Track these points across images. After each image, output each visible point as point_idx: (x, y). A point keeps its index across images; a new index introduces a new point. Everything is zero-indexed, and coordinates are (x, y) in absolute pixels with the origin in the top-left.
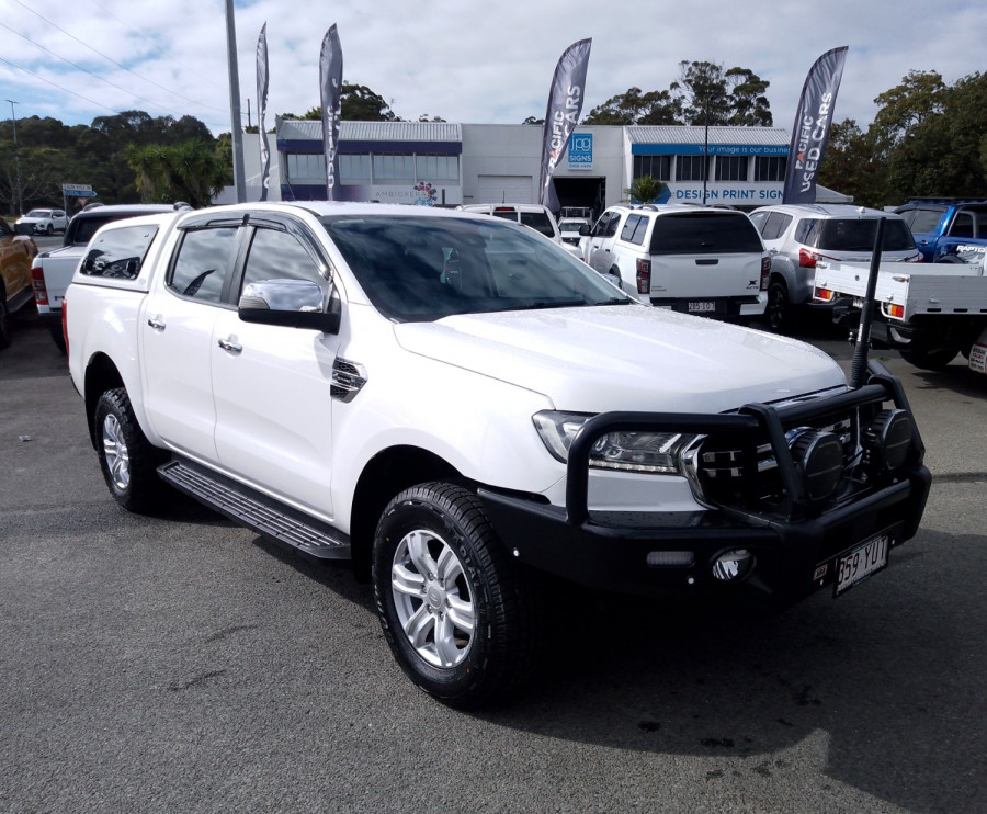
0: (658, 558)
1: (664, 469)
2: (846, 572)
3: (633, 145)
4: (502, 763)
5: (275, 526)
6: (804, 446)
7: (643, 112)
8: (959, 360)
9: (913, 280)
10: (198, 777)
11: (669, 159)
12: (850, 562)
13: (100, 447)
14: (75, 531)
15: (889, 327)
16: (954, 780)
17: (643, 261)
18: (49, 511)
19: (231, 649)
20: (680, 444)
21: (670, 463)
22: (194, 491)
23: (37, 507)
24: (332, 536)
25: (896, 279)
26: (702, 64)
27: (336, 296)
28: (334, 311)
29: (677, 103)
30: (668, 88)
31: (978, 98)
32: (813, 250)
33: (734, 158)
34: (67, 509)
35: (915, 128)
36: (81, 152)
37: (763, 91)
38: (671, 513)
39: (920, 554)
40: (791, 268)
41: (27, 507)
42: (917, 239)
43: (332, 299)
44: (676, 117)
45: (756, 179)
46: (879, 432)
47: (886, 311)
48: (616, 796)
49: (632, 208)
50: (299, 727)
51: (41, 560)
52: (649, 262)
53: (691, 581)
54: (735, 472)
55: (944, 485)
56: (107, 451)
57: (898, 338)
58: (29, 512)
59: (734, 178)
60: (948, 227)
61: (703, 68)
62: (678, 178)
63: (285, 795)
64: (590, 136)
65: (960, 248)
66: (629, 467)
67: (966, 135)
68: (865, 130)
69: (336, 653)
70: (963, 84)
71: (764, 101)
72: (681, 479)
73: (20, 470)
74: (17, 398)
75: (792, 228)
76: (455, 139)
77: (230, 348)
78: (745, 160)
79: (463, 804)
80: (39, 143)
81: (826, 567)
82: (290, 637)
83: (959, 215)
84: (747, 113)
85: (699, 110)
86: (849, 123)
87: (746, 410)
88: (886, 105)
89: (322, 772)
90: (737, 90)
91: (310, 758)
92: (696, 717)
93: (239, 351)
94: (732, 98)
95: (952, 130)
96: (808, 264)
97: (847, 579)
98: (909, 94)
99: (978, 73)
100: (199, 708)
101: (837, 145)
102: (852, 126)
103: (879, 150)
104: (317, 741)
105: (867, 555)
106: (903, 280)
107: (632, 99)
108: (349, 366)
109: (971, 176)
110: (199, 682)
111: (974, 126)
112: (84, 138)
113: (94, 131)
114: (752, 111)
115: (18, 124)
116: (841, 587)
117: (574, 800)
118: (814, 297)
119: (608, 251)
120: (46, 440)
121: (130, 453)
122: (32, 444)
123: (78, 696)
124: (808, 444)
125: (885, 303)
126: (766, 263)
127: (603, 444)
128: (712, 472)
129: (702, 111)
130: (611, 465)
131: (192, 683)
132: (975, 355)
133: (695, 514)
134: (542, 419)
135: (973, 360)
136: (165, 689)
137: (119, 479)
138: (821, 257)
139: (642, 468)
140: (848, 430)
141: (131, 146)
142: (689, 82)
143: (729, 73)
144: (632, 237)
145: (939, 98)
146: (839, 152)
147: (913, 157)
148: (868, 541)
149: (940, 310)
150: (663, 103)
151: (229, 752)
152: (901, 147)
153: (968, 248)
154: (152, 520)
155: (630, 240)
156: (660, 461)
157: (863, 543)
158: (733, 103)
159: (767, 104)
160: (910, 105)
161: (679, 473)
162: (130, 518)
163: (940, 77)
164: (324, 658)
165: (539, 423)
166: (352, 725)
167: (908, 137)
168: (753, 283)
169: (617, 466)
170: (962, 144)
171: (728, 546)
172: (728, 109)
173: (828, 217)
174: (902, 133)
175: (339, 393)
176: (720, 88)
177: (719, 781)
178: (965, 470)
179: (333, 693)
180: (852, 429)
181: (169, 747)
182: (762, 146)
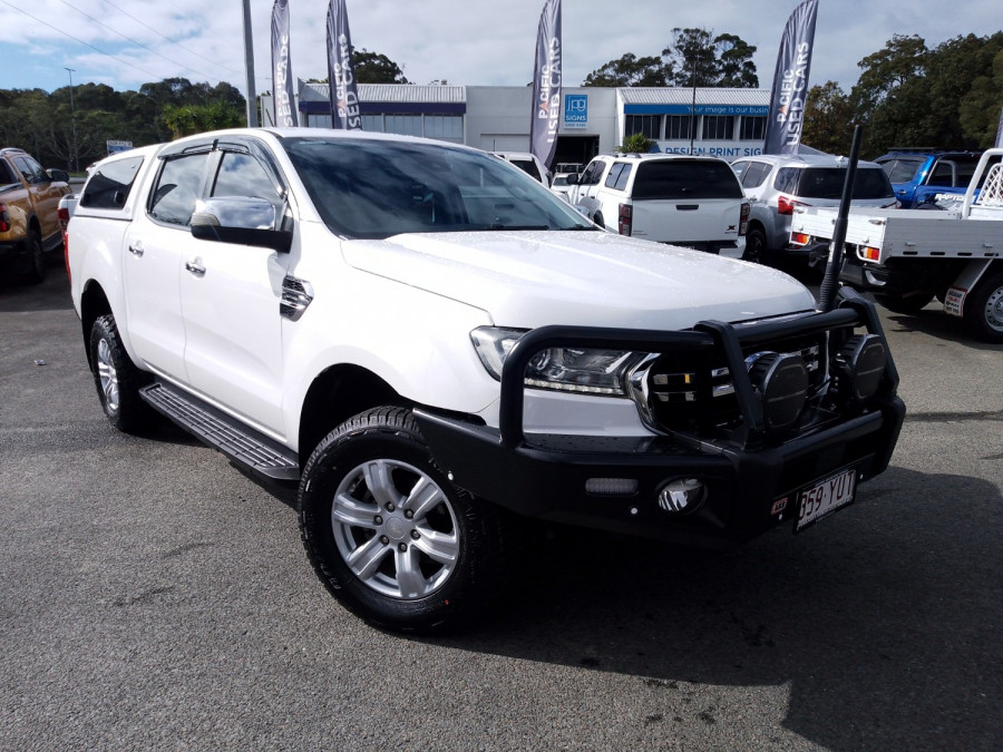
0: (597, 485)
1: (610, 391)
2: (808, 507)
3: (625, 106)
4: (431, 696)
5: (237, 446)
6: (763, 368)
7: (637, 77)
8: (935, 305)
9: (889, 223)
10: (121, 697)
11: (658, 119)
12: (813, 496)
13: (95, 369)
14: (65, 448)
15: (864, 270)
16: (918, 738)
17: (625, 206)
18: (46, 429)
19: (184, 566)
20: (628, 364)
21: (616, 385)
22: (169, 412)
23: (38, 425)
24: (288, 457)
25: (873, 222)
26: (693, 31)
27: (289, 214)
28: (287, 229)
29: (669, 68)
30: (660, 54)
31: (960, 60)
32: (791, 198)
33: (721, 118)
34: (64, 428)
35: (897, 90)
36: (130, 115)
37: (751, 56)
38: (615, 438)
39: (889, 491)
40: (770, 215)
41: (30, 424)
42: (896, 189)
43: (285, 217)
44: (667, 81)
45: (741, 138)
46: (849, 358)
47: (862, 254)
48: (546, 738)
49: (617, 156)
50: (233, 648)
51: (29, 474)
52: (631, 207)
53: (634, 511)
54: (689, 396)
55: (916, 424)
56: (102, 373)
57: (873, 280)
58: (30, 430)
59: (720, 137)
60: (926, 177)
61: (694, 34)
62: (667, 137)
63: (203, 721)
64: (585, 97)
65: (939, 197)
66: (572, 387)
67: (947, 96)
68: (848, 92)
69: (285, 573)
70: (946, 47)
71: (751, 65)
72: (629, 402)
73: (30, 391)
74: (41, 327)
75: (773, 177)
76: (459, 100)
77: (196, 270)
78: (731, 120)
79: (384, 739)
80: (93, 107)
81: (785, 500)
82: (244, 555)
83: (938, 164)
84: (734, 77)
85: (688, 74)
86: (832, 85)
87: (700, 327)
88: (869, 68)
89: (246, 697)
90: (725, 56)
91: (237, 682)
92: (640, 654)
93: (202, 273)
94: (720, 63)
95: (933, 92)
96: (786, 211)
97: (809, 514)
98: (893, 57)
99: (960, 36)
100: (139, 625)
101: (819, 106)
102: (835, 88)
103: (861, 111)
104: (248, 664)
105: (832, 489)
106: (879, 223)
107: (626, 65)
108: (297, 284)
109: (951, 136)
110: (145, 599)
111: (955, 88)
112: (133, 103)
113: (140, 96)
114: (739, 74)
115: (75, 90)
116: (802, 523)
117: (500, 742)
118: (790, 242)
119: (593, 198)
120: (59, 365)
121: (119, 376)
122: (45, 368)
123: (26, 608)
124: (769, 366)
125: (861, 247)
126: (745, 209)
127: (546, 362)
128: (664, 397)
129: (692, 76)
130: (552, 385)
131: (139, 599)
132: (951, 299)
133: (643, 439)
134: (481, 336)
135: (948, 303)
136: (111, 604)
137: (111, 401)
138: (799, 203)
139: (585, 389)
140: (816, 358)
141: (169, 107)
142: (680, 47)
143: (718, 39)
144: (616, 183)
145: (920, 61)
146: (821, 113)
147: (894, 117)
148: (833, 474)
149: (916, 253)
150: (655, 68)
151: (158, 672)
152: (883, 108)
153: (947, 196)
154: (139, 440)
155: (614, 187)
156: (606, 381)
157: (829, 476)
158: (721, 68)
159: (754, 69)
160: (893, 68)
161: (626, 395)
162: (119, 437)
163: (922, 41)
164: (271, 578)
165: (477, 339)
166: (285, 648)
167: (890, 99)
168: (732, 228)
169: (558, 386)
170: (944, 105)
171: (677, 476)
172: (717, 73)
173: (807, 166)
174: (884, 94)
175: (288, 312)
176: (709, 54)
177: (658, 726)
178: (938, 409)
179: (274, 614)
180: (821, 358)
181: (101, 664)
182: (748, 107)
